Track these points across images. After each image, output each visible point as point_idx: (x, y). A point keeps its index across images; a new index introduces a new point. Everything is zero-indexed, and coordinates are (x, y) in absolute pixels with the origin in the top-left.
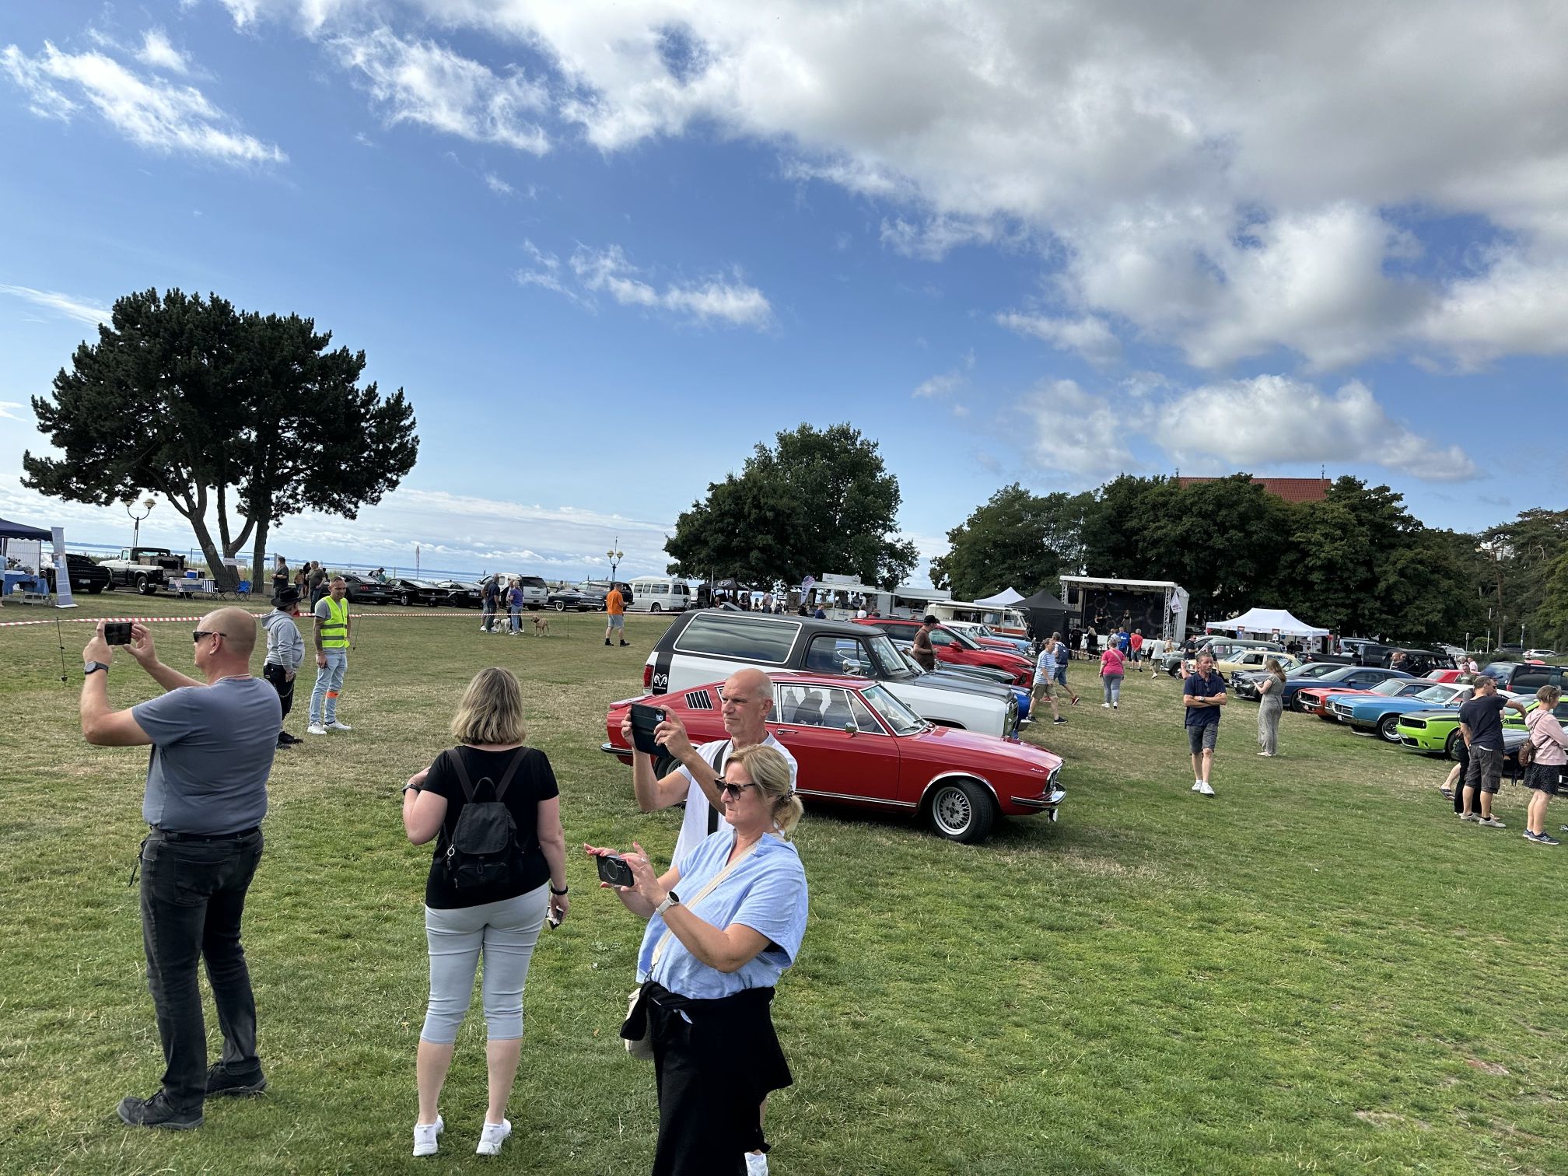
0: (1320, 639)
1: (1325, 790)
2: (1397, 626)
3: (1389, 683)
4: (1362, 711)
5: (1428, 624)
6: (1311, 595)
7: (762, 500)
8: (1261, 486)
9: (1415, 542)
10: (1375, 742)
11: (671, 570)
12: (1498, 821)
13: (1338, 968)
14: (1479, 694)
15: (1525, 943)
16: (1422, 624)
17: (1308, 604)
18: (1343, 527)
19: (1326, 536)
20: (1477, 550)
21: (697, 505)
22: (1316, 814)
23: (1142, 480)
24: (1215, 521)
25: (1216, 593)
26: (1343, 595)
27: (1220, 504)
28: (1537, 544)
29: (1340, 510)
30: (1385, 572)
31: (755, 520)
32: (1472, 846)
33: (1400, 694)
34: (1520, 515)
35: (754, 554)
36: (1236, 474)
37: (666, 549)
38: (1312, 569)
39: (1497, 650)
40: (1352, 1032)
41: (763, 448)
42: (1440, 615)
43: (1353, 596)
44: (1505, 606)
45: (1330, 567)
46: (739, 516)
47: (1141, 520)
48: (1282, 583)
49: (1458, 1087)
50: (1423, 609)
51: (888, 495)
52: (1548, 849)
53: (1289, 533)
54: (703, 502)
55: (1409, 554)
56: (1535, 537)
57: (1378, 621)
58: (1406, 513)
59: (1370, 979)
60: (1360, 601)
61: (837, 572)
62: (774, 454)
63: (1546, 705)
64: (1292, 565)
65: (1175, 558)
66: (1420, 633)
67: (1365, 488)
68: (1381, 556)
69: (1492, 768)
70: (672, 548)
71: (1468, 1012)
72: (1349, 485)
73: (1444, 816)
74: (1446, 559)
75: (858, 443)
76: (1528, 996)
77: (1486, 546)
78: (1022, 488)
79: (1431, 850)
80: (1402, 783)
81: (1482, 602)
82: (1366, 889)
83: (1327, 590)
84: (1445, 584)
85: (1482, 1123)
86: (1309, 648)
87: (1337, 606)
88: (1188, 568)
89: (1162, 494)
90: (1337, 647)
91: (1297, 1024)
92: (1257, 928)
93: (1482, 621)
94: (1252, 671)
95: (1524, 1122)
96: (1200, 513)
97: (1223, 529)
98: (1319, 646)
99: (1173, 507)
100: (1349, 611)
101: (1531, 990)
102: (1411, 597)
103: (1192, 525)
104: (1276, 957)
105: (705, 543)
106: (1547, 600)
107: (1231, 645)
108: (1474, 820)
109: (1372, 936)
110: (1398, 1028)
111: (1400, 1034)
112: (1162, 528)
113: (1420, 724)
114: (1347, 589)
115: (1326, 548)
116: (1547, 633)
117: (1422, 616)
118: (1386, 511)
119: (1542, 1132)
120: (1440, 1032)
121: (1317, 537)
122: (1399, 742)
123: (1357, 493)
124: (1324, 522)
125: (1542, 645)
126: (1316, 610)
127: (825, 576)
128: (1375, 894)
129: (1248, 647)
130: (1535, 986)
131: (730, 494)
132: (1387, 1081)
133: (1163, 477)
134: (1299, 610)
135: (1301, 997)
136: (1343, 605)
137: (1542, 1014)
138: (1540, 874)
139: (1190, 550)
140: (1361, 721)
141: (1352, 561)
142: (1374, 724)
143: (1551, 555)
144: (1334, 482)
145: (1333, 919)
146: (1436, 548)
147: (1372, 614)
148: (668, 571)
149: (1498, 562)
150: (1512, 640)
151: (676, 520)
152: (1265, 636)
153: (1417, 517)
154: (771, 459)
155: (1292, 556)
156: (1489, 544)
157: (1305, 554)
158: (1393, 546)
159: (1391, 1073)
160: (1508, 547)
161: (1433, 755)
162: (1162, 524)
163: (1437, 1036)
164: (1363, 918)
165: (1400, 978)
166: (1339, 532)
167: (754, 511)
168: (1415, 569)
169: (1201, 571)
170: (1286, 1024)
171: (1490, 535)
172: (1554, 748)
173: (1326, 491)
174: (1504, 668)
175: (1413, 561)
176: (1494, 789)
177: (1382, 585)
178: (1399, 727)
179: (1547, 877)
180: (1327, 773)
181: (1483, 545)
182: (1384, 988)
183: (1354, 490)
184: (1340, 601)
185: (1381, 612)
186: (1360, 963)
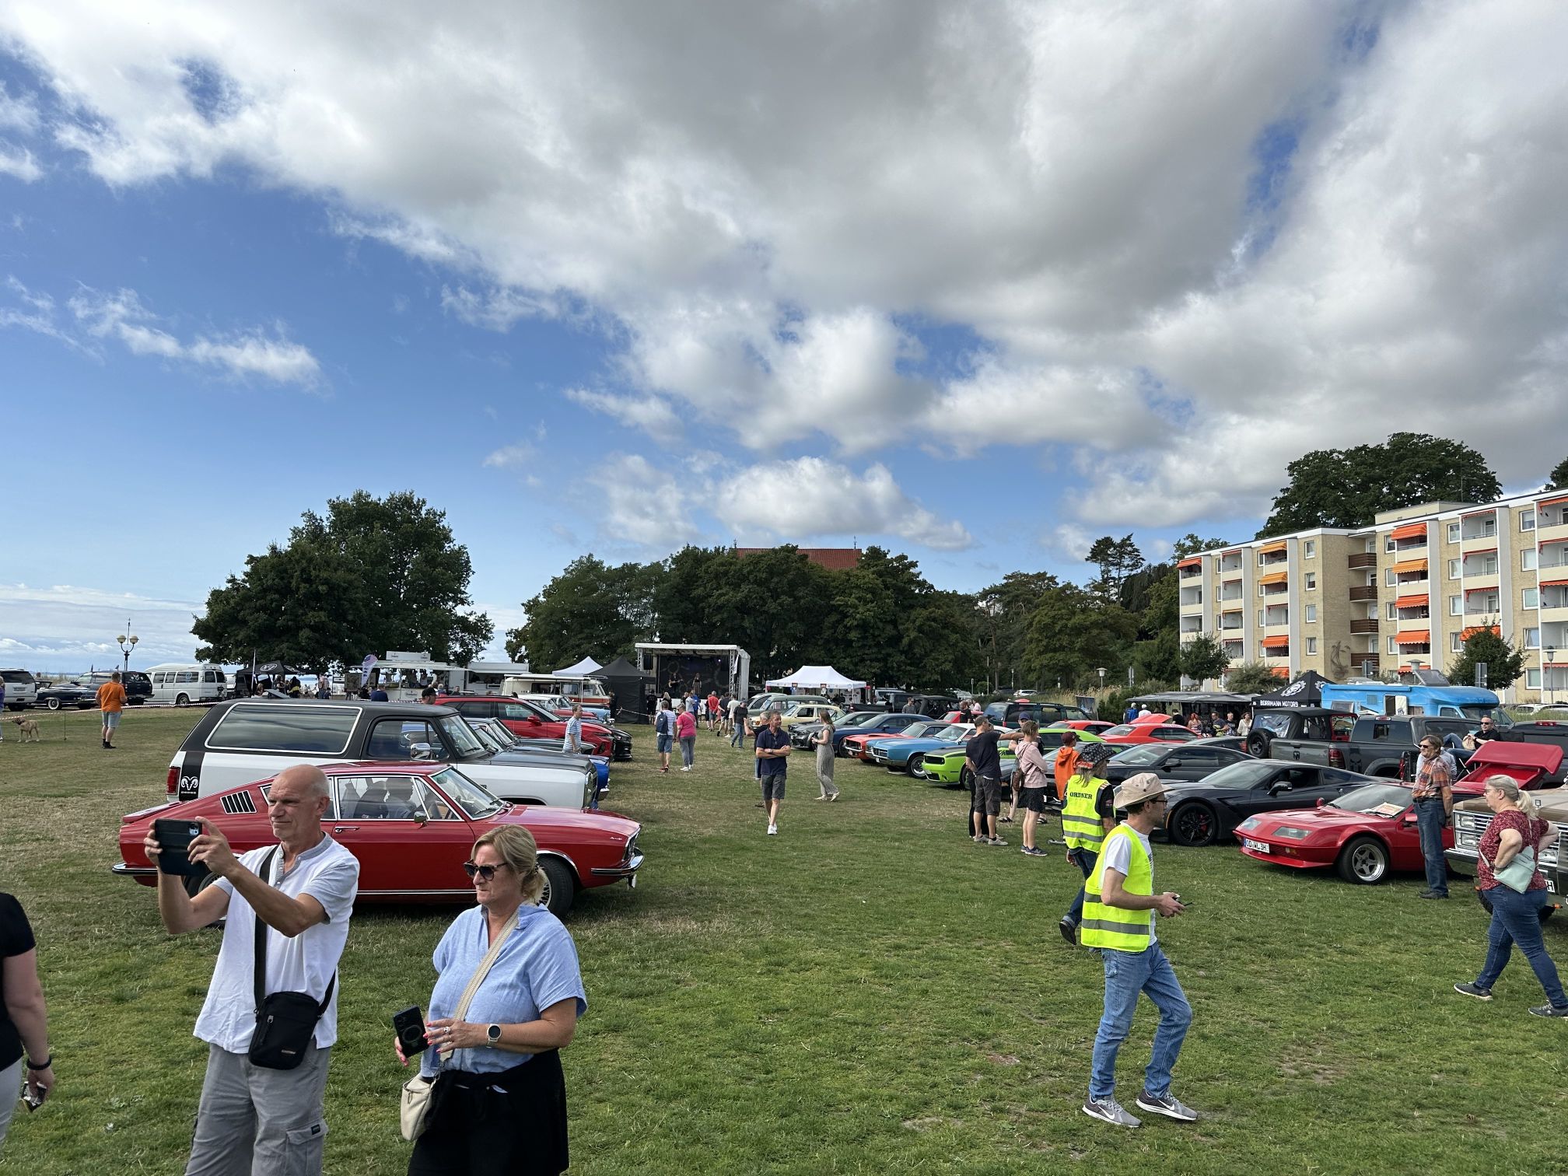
0: (859, 691)
1: (869, 827)
2: (919, 676)
3: (914, 727)
4: (895, 752)
5: (943, 673)
6: (850, 651)
7: (313, 573)
8: (806, 556)
9: (929, 602)
10: (906, 779)
11: (201, 655)
12: (1002, 840)
13: (885, 990)
14: (979, 731)
15: (1028, 945)
16: (937, 673)
17: (848, 659)
18: (873, 591)
19: (859, 599)
20: (976, 608)
21: (233, 580)
22: (862, 850)
23: (705, 550)
24: (768, 588)
25: (772, 653)
26: (875, 650)
27: (772, 571)
28: (1019, 601)
29: (869, 575)
30: (908, 629)
31: (304, 595)
32: (984, 864)
33: (923, 736)
34: (1005, 578)
35: (304, 634)
36: (784, 545)
37: (194, 632)
38: (849, 629)
39: (995, 692)
40: (898, 1048)
41: (311, 517)
42: (951, 664)
43: (883, 652)
44: (999, 654)
45: (864, 626)
46: (285, 592)
47: (705, 588)
48: (827, 641)
49: (983, 1082)
50: (938, 659)
51: (457, 568)
52: (1039, 860)
53: (830, 597)
54: (240, 577)
55: (925, 613)
56: (1017, 596)
57: (905, 672)
58: (921, 578)
59: (911, 996)
60: (889, 655)
61: (403, 649)
62: (326, 523)
63: (1029, 738)
64: (834, 626)
65: (737, 622)
66: (937, 681)
67: (889, 557)
68: (904, 616)
69: (994, 795)
70: (202, 629)
71: (987, 1013)
72: (876, 554)
73: (962, 840)
74: (952, 616)
75: (423, 512)
76: (1031, 991)
77: (982, 604)
78: (596, 559)
79: (953, 872)
80: (928, 814)
81: (982, 652)
82: (905, 914)
83: (864, 646)
84: (954, 637)
85: (1002, 1111)
86: (851, 699)
87: (871, 661)
88: (748, 631)
89: (722, 564)
90: (873, 696)
91: (853, 1050)
92: (816, 964)
93: (982, 668)
94: (805, 723)
95: (1034, 1103)
96: (756, 580)
97: (775, 595)
98: (859, 696)
99: (733, 576)
100: (882, 664)
101: (1033, 985)
102: (928, 650)
103: (749, 592)
104: (833, 989)
105: (244, 622)
106: (1028, 648)
107: (787, 701)
108: (985, 842)
109: (911, 957)
110: (934, 1038)
111: (936, 1043)
112: (724, 595)
113: (939, 761)
114: (878, 644)
115: (861, 610)
116: (1030, 676)
117: (937, 666)
118: (906, 577)
119: (1046, 1109)
120: (966, 1035)
121: (852, 600)
122: (925, 778)
123: (882, 561)
124: (857, 587)
125: (1027, 686)
126: (856, 665)
127: (389, 653)
128: (912, 917)
129: (801, 701)
130: (1036, 982)
131: (273, 567)
132: (927, 1088)
133: (723, 548)
134: (841, 665)
135: (856, 1024)
136: (878, 660)
137: (1042, 1005)
138: (1035, 883)
139: (748, 614)
140: (894, 762)
141: (881, 621)
142: (905, 764)
143: (1029, 611)
144: (864, 552)
145: (879, 946)
146: (945, 607)
147: (899, 666)
148: (197, 657)
149: (991, 618)
150: (1006, 684)
151: (207, 597)
152: (815, 691)
153: (929, 581)
154: (321, 528)
155: (833, 618)
156: (984, 602)
157: (845, 616)
158: (912, 607)
159: (930, 1080)
160: (998, 605)
161: (951, 787)
162: (724, 591)
163: (964, 1040)
164: (903, 941)
165: (935, 992)
166: (869, 596)
167: (302, 585)
168: (930, 626)
169: (760, 635)
170: (843, 1052)
171: (985, 595)
172: (1037, 773)
173: (858, 560)
174: (999, 708)
175: (928, 619)
176: (996, 813)
177: (905, 641)
178: (925, 764)
179: (1040, 885)
180: (870, 811)
181: (980, 604)
182: (923, 1003)
183: (880, 559)
184: (874, 656)
185: (907, 664)
186: (902, 983)
